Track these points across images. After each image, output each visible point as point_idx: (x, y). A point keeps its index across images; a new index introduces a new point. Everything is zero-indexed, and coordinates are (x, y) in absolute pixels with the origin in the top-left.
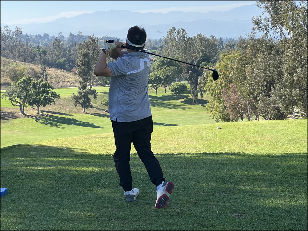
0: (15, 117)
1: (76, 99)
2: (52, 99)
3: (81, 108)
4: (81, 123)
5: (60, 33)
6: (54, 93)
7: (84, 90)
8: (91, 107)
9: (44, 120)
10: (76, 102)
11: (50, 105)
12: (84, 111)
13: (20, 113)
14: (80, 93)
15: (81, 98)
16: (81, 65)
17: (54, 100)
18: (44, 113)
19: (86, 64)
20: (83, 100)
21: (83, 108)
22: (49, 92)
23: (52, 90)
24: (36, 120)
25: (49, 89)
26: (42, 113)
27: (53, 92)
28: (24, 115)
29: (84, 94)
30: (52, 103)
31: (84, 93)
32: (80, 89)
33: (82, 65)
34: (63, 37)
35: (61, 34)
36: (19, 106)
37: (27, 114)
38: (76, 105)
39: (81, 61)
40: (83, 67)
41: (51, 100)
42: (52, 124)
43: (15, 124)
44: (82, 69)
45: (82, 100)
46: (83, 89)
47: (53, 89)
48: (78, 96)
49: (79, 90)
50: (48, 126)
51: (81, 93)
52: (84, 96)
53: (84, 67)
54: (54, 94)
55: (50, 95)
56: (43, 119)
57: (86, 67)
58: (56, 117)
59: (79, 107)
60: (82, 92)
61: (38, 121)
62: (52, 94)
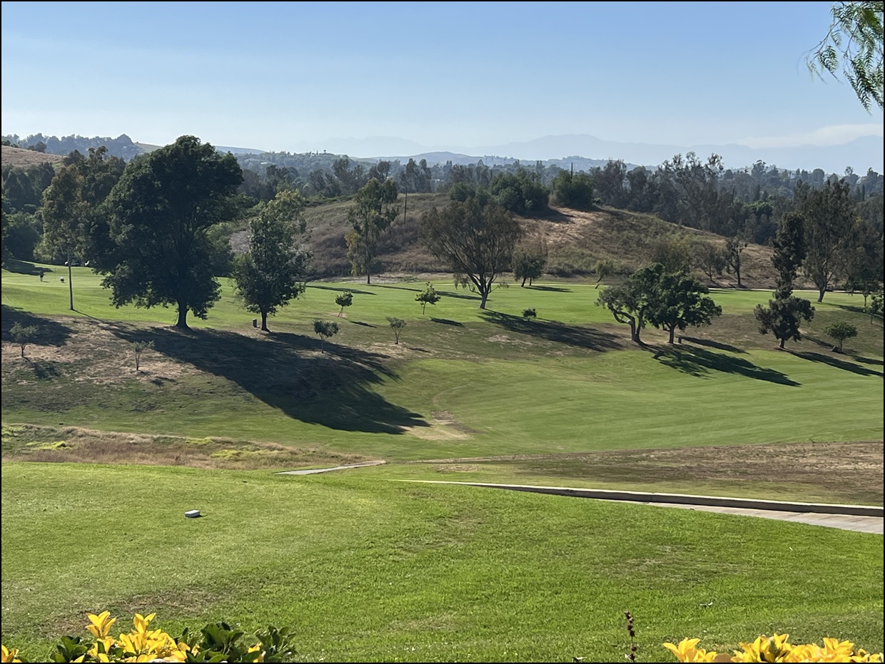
0: (618, 347)
1: (764, 318)
2: (703, 315)
3: (775, 337)
4: (757, 370)
5: (848, 169)
6: (708, 301)
7: (783, 301)
8: (798, 337)
9: (674, 356)
10: (765, 324)
11: (698, 326)
12: (782, 346)
13: (629, 337)
14: (774, 306)
15: (776, 317)
16: (781, 245)
17: (709, 317)
18: (684, 342)
19: (793, 243)
20: (781, 322)
21: (780, 340)
22: (698, 298)
23: (703, 296)
24: (656, 357)
25: (696, 293)
26: (680, 342)
27: (704, 299)
28: (637, 344)
29: (783, 309)
30: (701, 324)
31: (782, 307)
32: (777, 298)
33: (784, 244)
34: (856, 177)
35: (852, 171)
36: (629, 323)
37: (645, 343)
38: (764, 332)
39: (782, 235)
40: (785, 250)
41: (701, 316)
42: (687, 369)
43: (610, 360)
44: (783, 254)
45: (778, 321)
46: (783, 298)
47: (705, 293)
48: (769, 313)
49: (774, 300)
50: (676, 372)
51: (777, 306)
52: (781, 312)
53: (788, 249)
54: (708, 304)
55: (698, 306)
56: (672, 356)
57: (792, 249)
58: (708, 355)
59: (771, 335)
60: (778, 303)
61: (659, 358)
62: (702, 305)
